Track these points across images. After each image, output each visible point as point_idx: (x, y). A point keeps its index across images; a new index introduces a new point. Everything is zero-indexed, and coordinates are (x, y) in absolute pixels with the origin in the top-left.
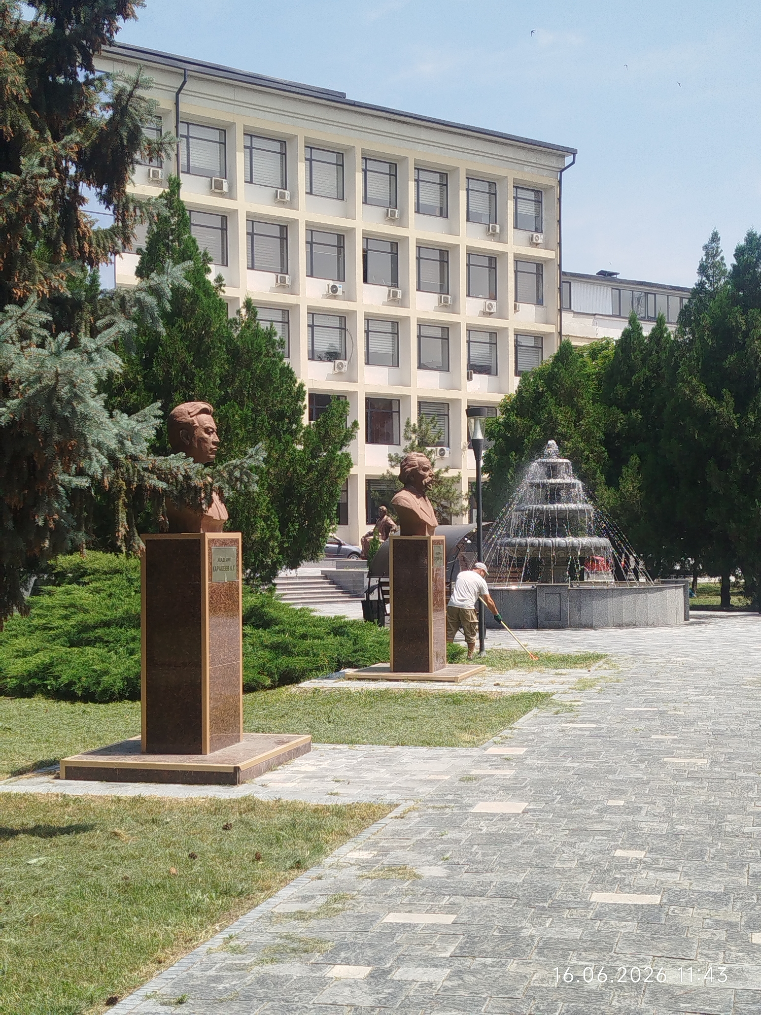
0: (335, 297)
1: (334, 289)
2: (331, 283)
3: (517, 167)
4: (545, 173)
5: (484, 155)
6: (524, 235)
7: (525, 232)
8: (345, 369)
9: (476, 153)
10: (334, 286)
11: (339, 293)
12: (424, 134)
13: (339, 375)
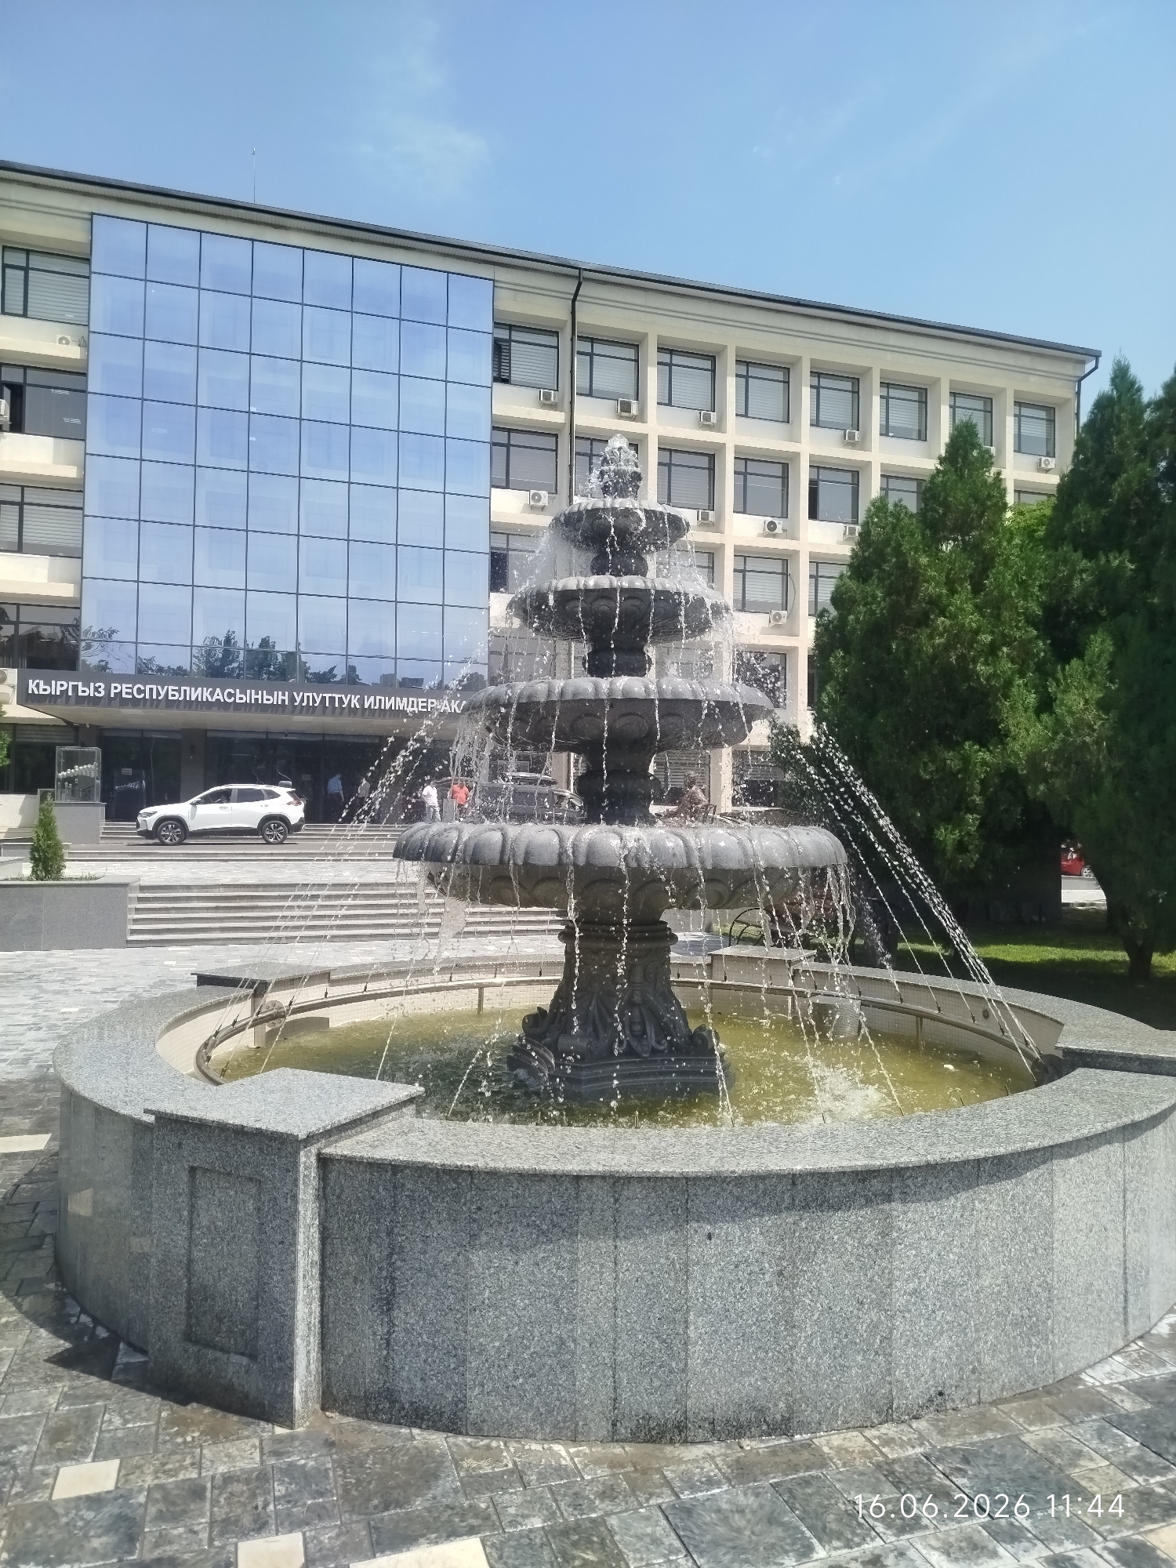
0: (774, 536)
1: (772, 526)
2: (769, 519)
3: (1020, 376)
4: (1059, 383)
5: (974, 362)
6: (1029, 460)
7: (1031, 457)
8: (784, 621)
9: (964, 360)
10: (771, 523)
11: (779, 530)
12: (893, 339)
13: (777, 628)
